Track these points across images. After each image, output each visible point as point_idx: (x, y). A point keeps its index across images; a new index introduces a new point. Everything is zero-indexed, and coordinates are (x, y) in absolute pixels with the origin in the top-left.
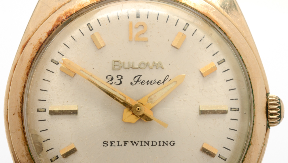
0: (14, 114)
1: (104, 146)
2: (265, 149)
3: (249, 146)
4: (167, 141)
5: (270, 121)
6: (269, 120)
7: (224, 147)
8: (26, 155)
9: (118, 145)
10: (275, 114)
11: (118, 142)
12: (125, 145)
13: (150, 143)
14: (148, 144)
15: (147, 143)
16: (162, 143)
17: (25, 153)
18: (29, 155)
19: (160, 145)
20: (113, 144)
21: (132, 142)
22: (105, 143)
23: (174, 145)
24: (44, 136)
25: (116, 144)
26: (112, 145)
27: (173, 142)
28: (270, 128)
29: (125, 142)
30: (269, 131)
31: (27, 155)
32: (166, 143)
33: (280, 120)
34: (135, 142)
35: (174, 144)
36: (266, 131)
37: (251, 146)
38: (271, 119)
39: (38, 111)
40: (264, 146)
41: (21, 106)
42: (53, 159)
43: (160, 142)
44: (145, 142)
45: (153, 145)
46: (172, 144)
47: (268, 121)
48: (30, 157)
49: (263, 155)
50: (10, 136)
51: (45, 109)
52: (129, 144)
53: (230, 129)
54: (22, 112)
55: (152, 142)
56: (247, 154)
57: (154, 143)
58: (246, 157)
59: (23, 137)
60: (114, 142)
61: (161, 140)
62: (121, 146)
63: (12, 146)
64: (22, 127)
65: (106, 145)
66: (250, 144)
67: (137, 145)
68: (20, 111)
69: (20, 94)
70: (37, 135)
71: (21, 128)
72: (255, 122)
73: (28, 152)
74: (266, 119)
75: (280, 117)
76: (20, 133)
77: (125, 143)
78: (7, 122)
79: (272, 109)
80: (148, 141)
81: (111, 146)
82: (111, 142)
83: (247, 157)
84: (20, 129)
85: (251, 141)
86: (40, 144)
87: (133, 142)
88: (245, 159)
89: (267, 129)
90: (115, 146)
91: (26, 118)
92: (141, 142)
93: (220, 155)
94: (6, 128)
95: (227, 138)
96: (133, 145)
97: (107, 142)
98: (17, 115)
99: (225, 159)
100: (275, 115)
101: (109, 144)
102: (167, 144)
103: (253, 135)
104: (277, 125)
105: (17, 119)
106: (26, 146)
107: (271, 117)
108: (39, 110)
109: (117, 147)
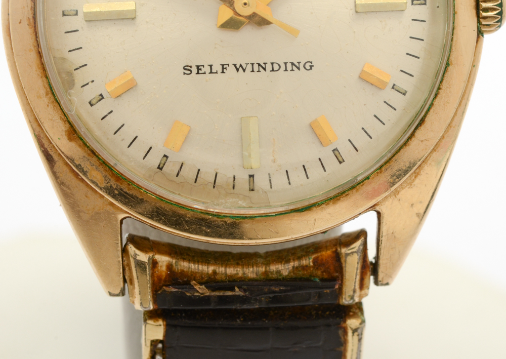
0: (20, 23)
1: (184, 74)
2: (475, 74)
3: (446, 67)
4: (299, 63)
5: (484, 22)
6: (481, 20)
7: (402, 71)
8: (45, 94)
9: (211, 72)
10: (492, 9)
11: (211, 66)
12: (223, 72)
13: (269, 67)
14: (265, 69)
15: (264, 66)
16: (289, 66)
17: (42, 92)
18: (50, 95)
19: (286, 70)
20: (201, 69)
21: (235, 65)
22: (187, 69)
23: (311, 69)
24: (76, 59)
25: (207, 69)
26: (200, 72)
27: (310, 64)
28: (483, 36)
29: (223, 65)
30: (483, 40)
31: (47, 95)
32: (297, 65)
33: (500, 21)
34: (241, 66)
35: (311, 67)
36: (477, 41)
37: (450, 68)
38: (485, 18)
39: (64, 15)
40: (474, 68)
41: (32, 7)
42: (93, 102)
43: (286, 64)
44: (259, 65)
45: (273, 70)
46: (308, 66)
47: (479, 22)
48: (52, 97)
49: (472, 85)
50: (15, 62)
51: (77, 11)
52: (231, 70)
53: (411, 37)
54: (35, 18)
55: (272, 64)
56: (444, 81)
57: (276, 67)
58: (441, 87)
59: (38, 62)
60: (203, 66)
61: (289, 60)
62: (217, 73)
63: (20, 80)
64: (36, 44)
65: (189, 72)
66: (448, 65)
67: (244, 70)
68: (31, 16)
70: (64, 59)
71: (35, 47)
72: (455, 24)
73: (49, 90)
74: (475, 19)
75: (501, 14)
76: (33, 55)
77: (223, 68)
78: (8, 38)
79: (486, 1)
80: (265, 64)
81: (198, 73)
82: (198, 67)
83: (443, 88)
84: (32, 48)
85: (451, 58)
86: (70, 74)
87: (238, 66)
88: (440, 91)
89: (478, 37)
90: (205, 73)
91: (42, 28)
92: (253, 64)
93: (394, 85)
94: (7, 48)
95: (408, 54)
96: (238, 70)
97: (191, 67)
98: (25, 23)
99: (404, 92)
100: (492, 11)
101: (194, 70)
102: (299, 68)
103: (453, 48)
104: (497, 30)
105: (28, 31)
106: (44, 79)
107: (484, 14)
108: (65, 13)
109: (208, 76)
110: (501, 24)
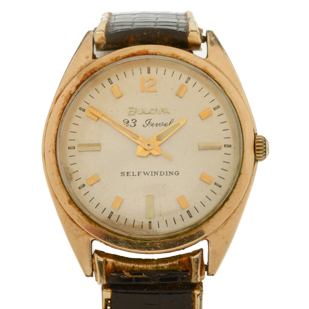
0: (49, 152)
1: (121, 176)
2: (253, 179)
3: (239, 175)
4: (173, 172)
5: (257, 155)
6: (256, 155)
7: (219, 176)
8: (59, 184)
9: (133, 175)
10: (262, 150)
11: (133, 172)
12: (138, 175)
13: (159, 173)
14: (157, 174)
15: (157, 173)
16: (168, 173)
17: (58, 182)
18: (62, 184)
19: (167, 175)
20: (129, 174)
21: (144, 172)
22: (123, 174)
23: (178, 175)
24: (73, 168)
25: (131, 174)
26: (128, 175)
27: (178, 172)
28: (257, 162)
29: (139, 172)
30: (257, 164)
31: (60, 184)
32: (172, 173)
33: (265, 155)
34: (147, 173)
35: (178, 174)
36: (254, 164)
37: (241, 176)
38: (258, 154)
39: (69, 149)
40: (253, 176)
41: (55, 145)
42: (80, 187)
43: (167, 172)
44: (155, 172)
45: (161, 175)
46: (177, 173)
47: (255, 155)
48: (62, 185)
49: (252, 185)
50: (46, 169)
51: (74, 147)
52: (142, 174)
53: (223, 162)
54: (56, 149)
55: (161, 172)
56: (238, 181)
57: (162, 173)
58: (237, 184)
59: (57, 169)
60: (130, 172)
61: (168, 171)
62: (136, 175)
63: (48, 177)
64: (56, 161)
65: (123, 175)
66: (240, 174)
67: (148, 175)
68: (54, 149)
69: (54, 135)
70: (68, 168)
71: (55, 162)
72: (244, 156)
73: (61, 182)
74: (254, 154)
75: (265, 152)
76: (55, 166)
77: (139, 174)
78: (44, 158)
79: (258, 146)
80: (157, 172)
81: (127, 175)
82: (127, 173)
83: (238, 185)
84: (54, 163)
85: (241, 171)
86: (71, 175)
87: (145, 173)
88: (236, 186)
89: (255, 162)
90: (130, 176)
91: (59, 154)
92: (152, 172)
93: (215, 183)
94: (43, 163)
95: (222, 169)
96: (145, 174)
97: (124, 173)
98: (52, 152)
99: (220, 186)
100: (261, 151)
101: (126, 174)
102: (172, 174)
103: (243, 167)
104: (264, 160)
105: (52, 155)
106: (59, 177)
107: (257, 152)
108: (69, 148)
109: (132, 177)
110: (266, 157)
